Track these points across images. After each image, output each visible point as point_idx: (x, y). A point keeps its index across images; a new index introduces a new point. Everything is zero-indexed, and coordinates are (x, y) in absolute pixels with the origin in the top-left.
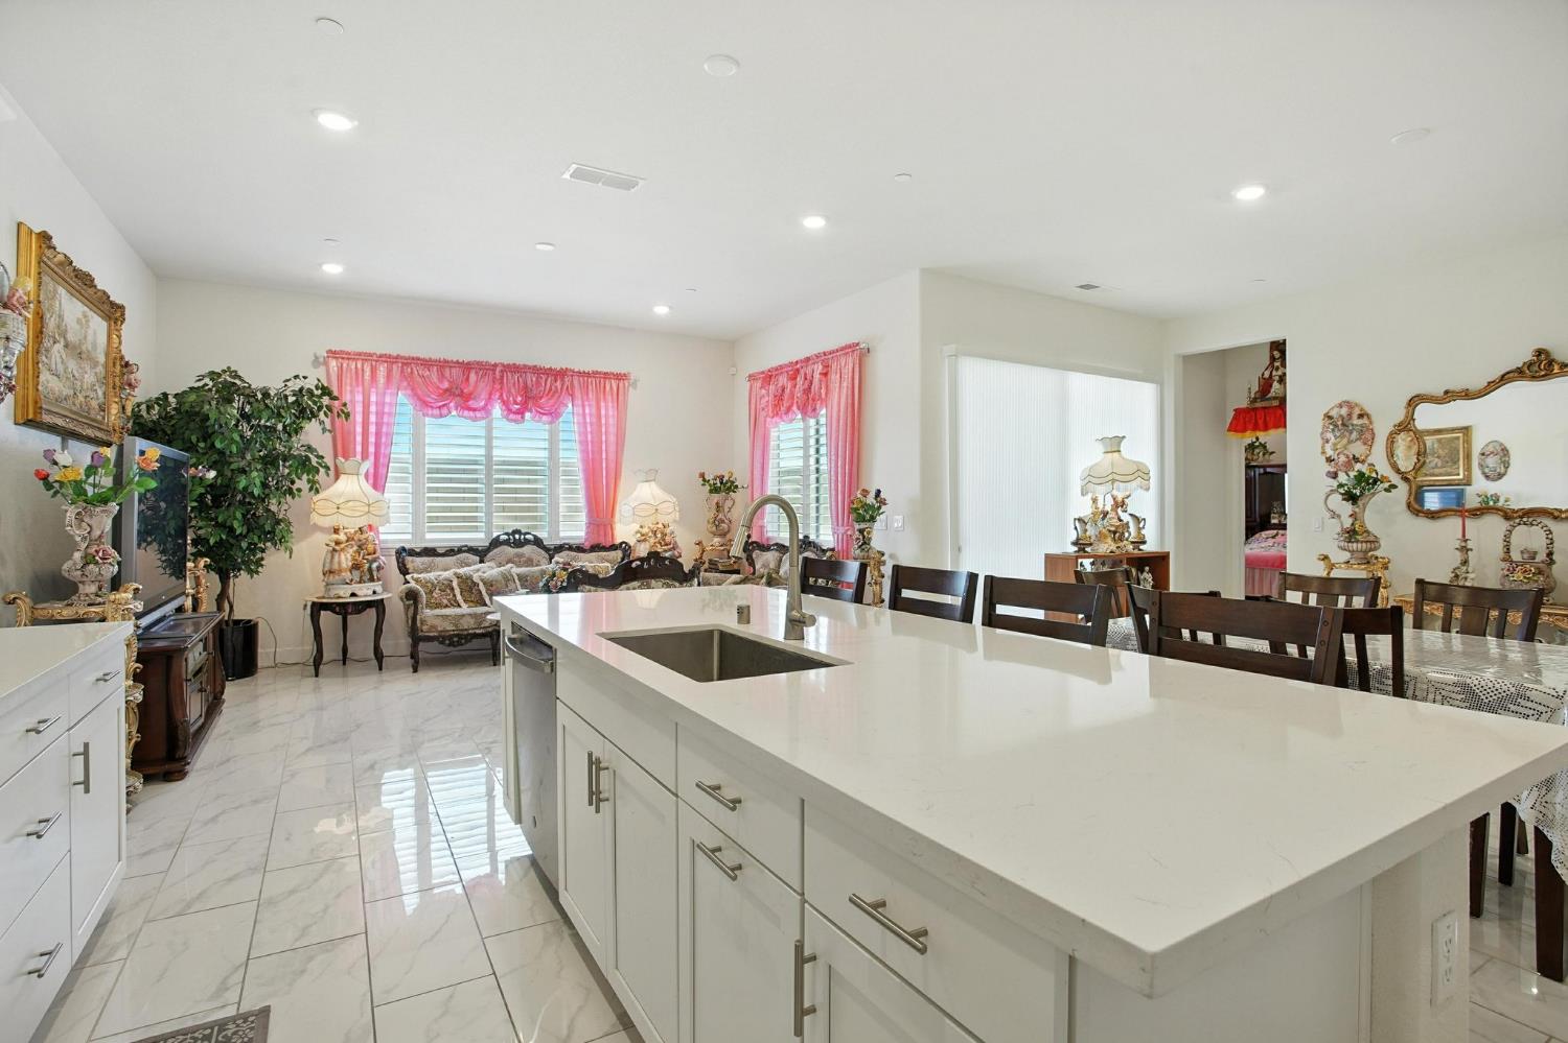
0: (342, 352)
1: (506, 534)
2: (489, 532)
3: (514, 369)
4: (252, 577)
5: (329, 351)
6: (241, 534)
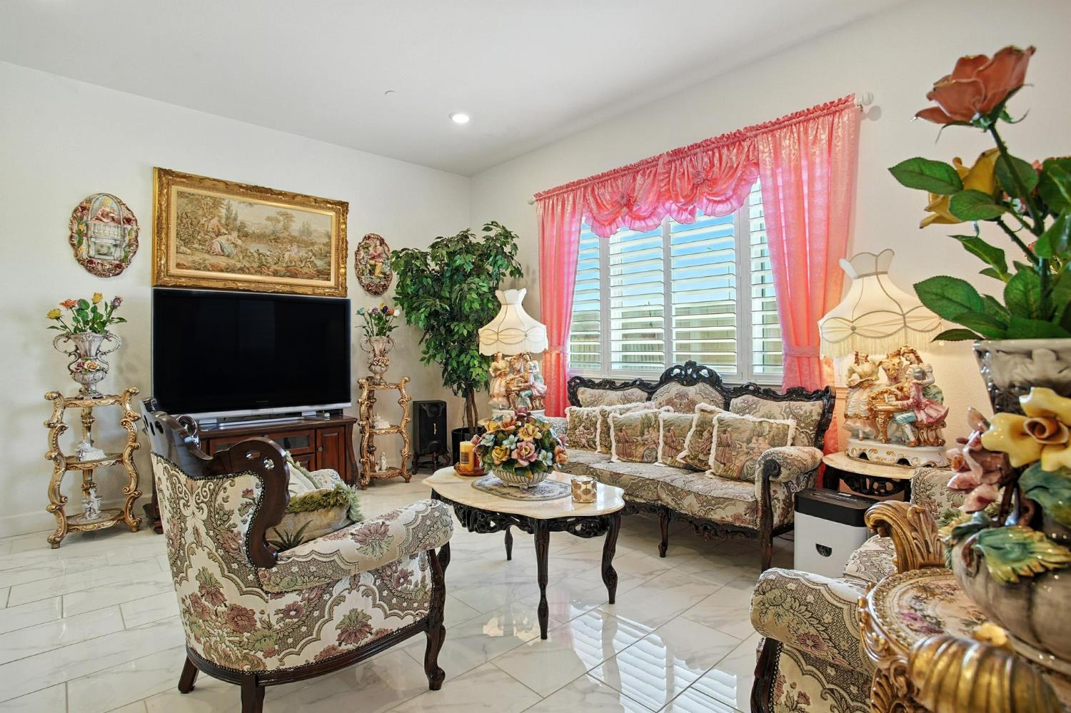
1: (679, 367)
2: (668, 364)
3: (681, 154)
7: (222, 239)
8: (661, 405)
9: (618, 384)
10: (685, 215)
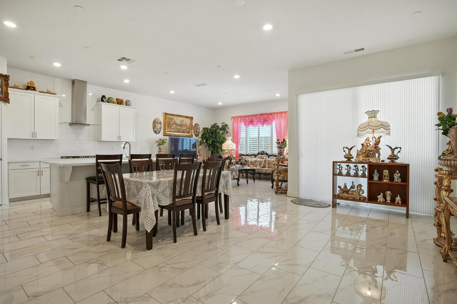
3: (262, 115)
7: (173, 126)
8: (258, 158)
9: (249, 155)
10: (262, 125)
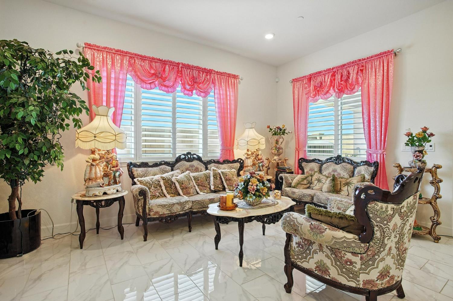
0: (95, 46)
1: (184, 155)
2: (174, 154)
3: (188, 67)
4: (36, 183)
5: (85, 44)
6: (23, 154)
9: (151, 164)
